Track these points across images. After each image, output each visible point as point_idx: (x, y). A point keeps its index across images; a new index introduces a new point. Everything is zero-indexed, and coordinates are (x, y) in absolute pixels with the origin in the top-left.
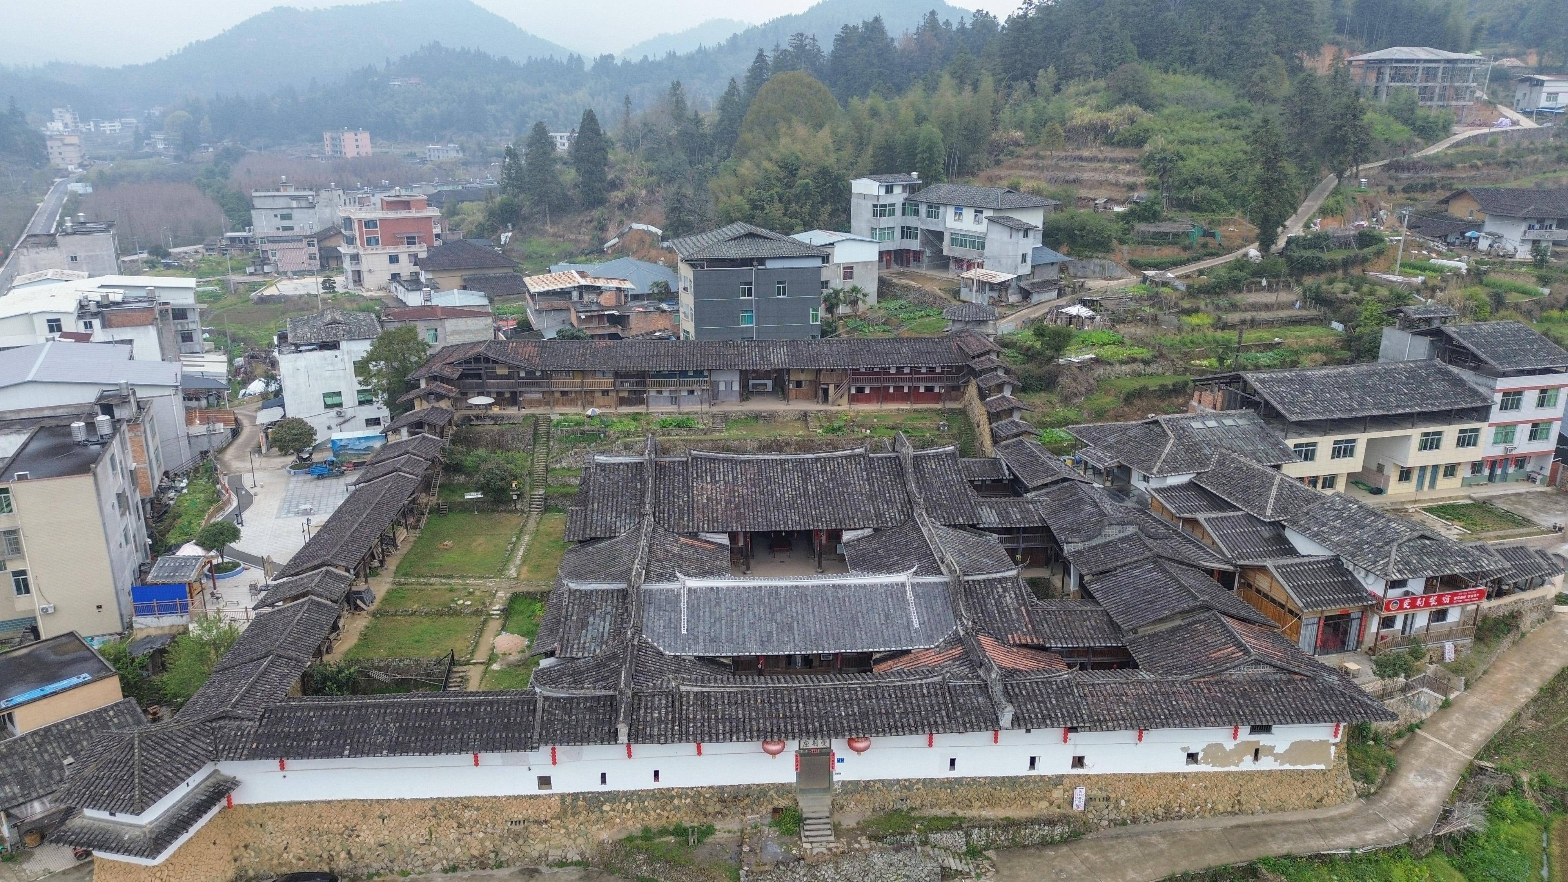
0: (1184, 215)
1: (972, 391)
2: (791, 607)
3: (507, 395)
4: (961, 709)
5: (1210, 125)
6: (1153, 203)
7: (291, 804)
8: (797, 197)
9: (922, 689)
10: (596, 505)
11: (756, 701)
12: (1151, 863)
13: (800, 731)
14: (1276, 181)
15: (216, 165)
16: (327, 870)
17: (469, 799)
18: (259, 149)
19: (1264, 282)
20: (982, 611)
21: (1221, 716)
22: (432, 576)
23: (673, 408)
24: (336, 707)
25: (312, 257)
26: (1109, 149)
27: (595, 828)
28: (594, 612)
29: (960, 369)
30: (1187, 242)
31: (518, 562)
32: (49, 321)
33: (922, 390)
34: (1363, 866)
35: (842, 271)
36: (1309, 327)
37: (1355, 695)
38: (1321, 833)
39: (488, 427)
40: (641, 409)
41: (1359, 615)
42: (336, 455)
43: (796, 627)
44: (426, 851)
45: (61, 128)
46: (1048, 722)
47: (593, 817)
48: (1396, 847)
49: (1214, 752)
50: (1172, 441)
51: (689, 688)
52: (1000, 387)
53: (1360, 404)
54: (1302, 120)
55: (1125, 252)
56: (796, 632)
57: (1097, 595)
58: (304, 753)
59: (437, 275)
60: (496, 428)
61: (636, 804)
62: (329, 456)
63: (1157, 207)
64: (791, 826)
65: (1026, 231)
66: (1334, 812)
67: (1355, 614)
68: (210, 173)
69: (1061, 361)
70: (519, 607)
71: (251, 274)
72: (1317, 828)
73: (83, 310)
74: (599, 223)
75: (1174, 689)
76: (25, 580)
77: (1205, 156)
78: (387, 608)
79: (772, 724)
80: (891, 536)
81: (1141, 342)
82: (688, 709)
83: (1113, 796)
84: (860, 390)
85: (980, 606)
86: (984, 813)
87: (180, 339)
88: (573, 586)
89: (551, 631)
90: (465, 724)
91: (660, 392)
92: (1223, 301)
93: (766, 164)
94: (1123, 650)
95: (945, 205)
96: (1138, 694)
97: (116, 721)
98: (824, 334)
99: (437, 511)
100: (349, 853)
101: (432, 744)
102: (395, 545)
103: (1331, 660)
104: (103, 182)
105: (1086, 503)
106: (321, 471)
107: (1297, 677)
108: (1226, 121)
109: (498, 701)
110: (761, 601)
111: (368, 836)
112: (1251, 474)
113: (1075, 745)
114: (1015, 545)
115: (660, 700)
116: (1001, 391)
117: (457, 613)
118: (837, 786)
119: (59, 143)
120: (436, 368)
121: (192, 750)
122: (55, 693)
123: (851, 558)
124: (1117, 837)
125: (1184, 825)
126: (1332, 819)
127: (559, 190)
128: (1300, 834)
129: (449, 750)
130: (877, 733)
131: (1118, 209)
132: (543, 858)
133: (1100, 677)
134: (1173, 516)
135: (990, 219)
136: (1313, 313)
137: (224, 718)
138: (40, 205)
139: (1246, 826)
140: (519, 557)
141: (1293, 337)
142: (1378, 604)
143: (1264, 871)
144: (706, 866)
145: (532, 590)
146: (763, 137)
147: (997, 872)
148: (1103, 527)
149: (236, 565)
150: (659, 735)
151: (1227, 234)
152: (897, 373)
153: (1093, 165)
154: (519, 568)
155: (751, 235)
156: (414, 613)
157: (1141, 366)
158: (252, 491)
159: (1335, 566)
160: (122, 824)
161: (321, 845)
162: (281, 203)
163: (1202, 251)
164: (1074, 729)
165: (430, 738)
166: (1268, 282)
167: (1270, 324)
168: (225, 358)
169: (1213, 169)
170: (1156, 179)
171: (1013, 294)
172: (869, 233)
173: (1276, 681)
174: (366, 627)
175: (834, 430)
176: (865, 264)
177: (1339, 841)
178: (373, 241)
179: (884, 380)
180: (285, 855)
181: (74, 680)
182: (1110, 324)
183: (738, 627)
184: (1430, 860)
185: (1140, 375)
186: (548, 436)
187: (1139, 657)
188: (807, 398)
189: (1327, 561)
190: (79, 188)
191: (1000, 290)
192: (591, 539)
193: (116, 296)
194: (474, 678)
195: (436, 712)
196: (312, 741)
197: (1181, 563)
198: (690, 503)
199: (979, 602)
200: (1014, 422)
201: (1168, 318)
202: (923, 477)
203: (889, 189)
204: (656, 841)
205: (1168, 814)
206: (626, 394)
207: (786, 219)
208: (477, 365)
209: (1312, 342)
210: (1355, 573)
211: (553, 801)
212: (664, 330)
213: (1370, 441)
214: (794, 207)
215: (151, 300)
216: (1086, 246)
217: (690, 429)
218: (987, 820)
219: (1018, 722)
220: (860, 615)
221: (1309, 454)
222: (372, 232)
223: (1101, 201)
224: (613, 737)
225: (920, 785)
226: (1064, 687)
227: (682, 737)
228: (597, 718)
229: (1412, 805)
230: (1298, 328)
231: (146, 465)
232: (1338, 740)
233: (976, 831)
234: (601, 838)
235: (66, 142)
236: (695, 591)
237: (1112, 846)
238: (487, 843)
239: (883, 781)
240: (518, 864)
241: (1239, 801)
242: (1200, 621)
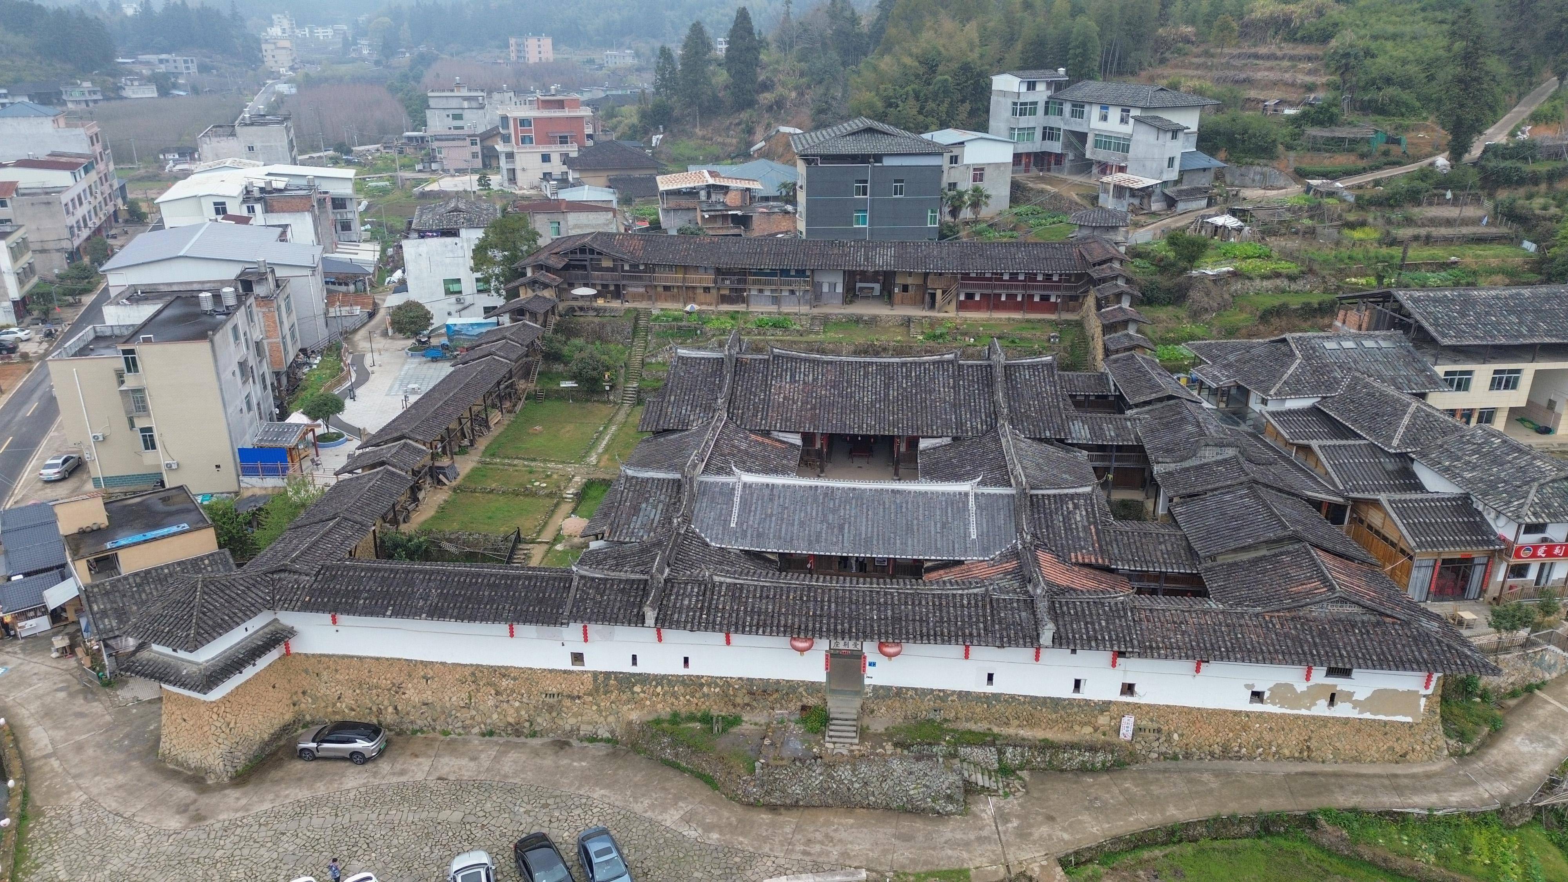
0: (1367, 119)
1: (1090, 301)
2: (845, 509)
3: (612, 288)
4: (1000, 623)
5: (1411, 19)
6: (1330, 105)
7: (343, 657)
8: (936, 95)
9: (962, 600)
10: (672, 398)
11: (788, 597)
12: (1196, 801)
13: (828, 630)
14: (1475, 79)
15: (411, 69)
16: (375, 721)
17: (507, 668)
18: (452, 55)
19: (1449, 195)
20: (1047, 527)
21: (1290, 654)
22: (517, 458)
23: (773, 308)
24: (386, 570)
25: (474, 155)
26: (1291, 45)
27: (625, 708)
28: (647, 500)
29: (1079, 277)
30: (1365, 149)
31: (600, 450)
32: (215, 204)
33: (1037, 299)
34: (1441, 829)
35: (972, 173)
36: (1495, 246)
37: (1454, 644)
38: (1398, 790)
39: (590, 319)
40: (741, 307)
41: (1485, 560)
42: (450, 340)
43: (846, 531)
44: (466, 715)
45: (280, 34)
46: (1093, 644)
47: (624, 697)
48: (1483, 813)
49: (1283, 693)
50: (1298, 361)
51: (722, 579)
52: (1118, 297)
53: (1530, 330)
54: (1522, 13)
55: (1292, 159)
56: (846, 535)
57: (1179, 519)
58: (352, 610)
59: (584, 174)
60: (597, 320)
61: (666, 688)
62: (444, 340)
63: (1334, 110)
64: (818, 725)
65: (1175, 131)
66: (1417, 769)
67: (1480, 558)
68: (405, 77)
69: (1194, 273)
70: (593, 493)
71: (420, 171)
72: (1395, 784)
73: (248, 196)
74: (747, 126)
75: (1242, 622)
76: (151, 436)
77: (1400, 53)
78: (468, 484)
79: (800, 621)
80: (969, 446)
81: (1289, 256)
82: (718, 599)
83: (1165, 728)
84: (970, 296)
85: (1046, 521)
86: (1022, 732)
87: (339, 228)
88: (630, 473)
89: (605, 515)
90: (502, 596)
91: (761, 291)
92: (1397, 215)
93: (908, 61)
94: (1196, 579)
95: (1091, 103)
96: (1200, 624)
97: (209, 569)
98: (942, 236)
99: (533, 397)
100: (396, 708)
101: (468, 612)
102: (488, 427)
103: (1444, 608)
104: (308, 83)
105: (1189, 422)
106: (434, 353)
107: (1388, 620)
108: (1430, 14)
109: (536, 577)
110: (815, 500)
111: (413, 694)
112: (1383, 400)
113: (1125, 671)
114: (1107, 464)
115: (692, 588)
116: (1119, 302)
117: (532, 494)
118: (867, 690)
119: (272, 46)
120: (542, 258)
121: (251, 597)
122: (155, 539)
123: (924, 466)
124: (1165, 771)
125: (1241, 766)
126: (1413, 776)
127: (709, 93)
128: (1373, 788)
129: (484, 619)
130: (908, 639)
131: (1289, 111)
132: (574, 731)
133: (1161, 603)
134: (1287, 443)
135: (1137, 120)
136: (1503, 230)
137: (284, 571)
138: (250, 104)
139: (1313, 774)
140: (603, 445)
141: (1471, 256)
142: (1507, 549)
143: (1323, 822)
144: (725, 755)
145: (607, 477)
146: (909, 32)
147: (1027, 793)
148: (1199, 447)
149: (340, 436)
150: (686, 622)
151: (1416, 141)
152: (1011, 279)
153: (1268, 64)
154: (600, 456)
155: (870, 130)
156: (492, 491)
157: (1286, 282)
158: (370, 370)
159: (1463, 504)
160: (183, 660)
161: (371, 699)
162: (454, 103)
163: (1383, 159)
164: (1121, 654)
165: (467, 607)
166: (1454, 195)
167: (1448, 241)
168: (378, 248)
169: (1407, 67)
170: (1336, 78)
171: (1157, 201)
172: (1007, 133)
173: (1363, 622)
174: (445, 501)
175: (935, 337)
176: (998, 165)
177: (1417, 799)
178: (527, 140)
179: (995, 287)
180: (338, 704)
181: (174, 529)
182: (1259, 236)
183: (787, 524)
184: (1524, 831)
185: (1283, 291)
186: (648, 330)
187: (1211, 586)
188: (914, 303)
189: (1454, 499)
190: (283, 88)
191: (1142, 198)
192: (665, 431)
193: (279, 184)
194: (537, 556)
195: (477, 582)
196: (359, 599)
197: (1280, 490)
198: (767, 402)
199: (1045, 518)
200: (1128, 335)
201: (1327, 231)
202: (1014, 388)
203: (1031, 86)
204: (682, 726)
205: (1226, 753)
206: (727, 292)
207: (921, 118)
208: (583, 257)
209: (1494, 262)
210: (1485, 514)
211: (585, 677)
212: (786, 232)
213: (1538, 373)
214: (931, 105)
215: (310, 187)
216: (1247, 152)
217: (786, 329)
218: (1023, 739)
219: (1059, 641)
220: (915, 522)
221: (1461, 383)
222: (527, 131)
223: (1271, 103)
224: (640, 620)
225: (955, 697)
226: (1118, 610)
227: (710, 626)
228: (628, 600)
229: (1511, 770)
230: (1482, 247)
231: (280, 339)
232: (1429, 692)
233: (1011, 749)
234: (631, 718)
235: (279, 45)
236: (751, 486)
237: (1157, 780)
238: (523, 713)
239: (916, 689)
240: (551, 735)
241: (1308, 747)
242: (1288, 553)
